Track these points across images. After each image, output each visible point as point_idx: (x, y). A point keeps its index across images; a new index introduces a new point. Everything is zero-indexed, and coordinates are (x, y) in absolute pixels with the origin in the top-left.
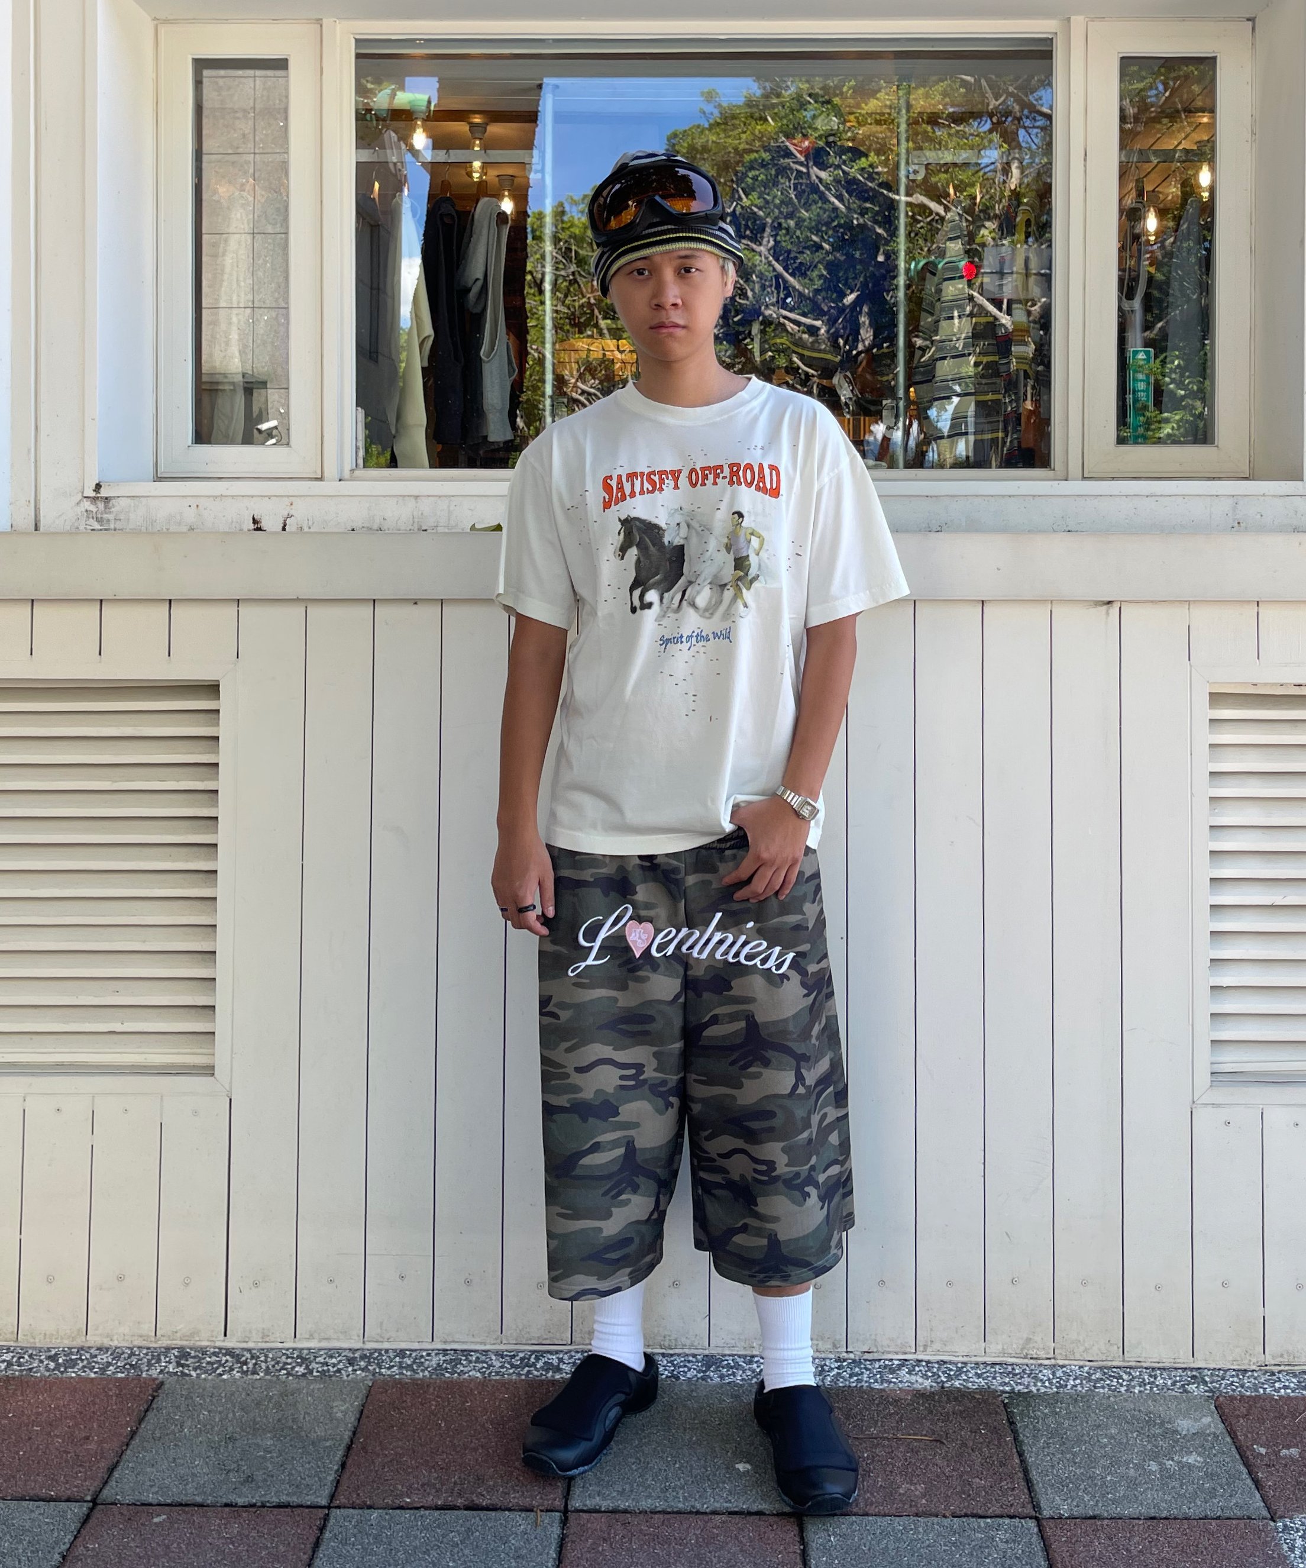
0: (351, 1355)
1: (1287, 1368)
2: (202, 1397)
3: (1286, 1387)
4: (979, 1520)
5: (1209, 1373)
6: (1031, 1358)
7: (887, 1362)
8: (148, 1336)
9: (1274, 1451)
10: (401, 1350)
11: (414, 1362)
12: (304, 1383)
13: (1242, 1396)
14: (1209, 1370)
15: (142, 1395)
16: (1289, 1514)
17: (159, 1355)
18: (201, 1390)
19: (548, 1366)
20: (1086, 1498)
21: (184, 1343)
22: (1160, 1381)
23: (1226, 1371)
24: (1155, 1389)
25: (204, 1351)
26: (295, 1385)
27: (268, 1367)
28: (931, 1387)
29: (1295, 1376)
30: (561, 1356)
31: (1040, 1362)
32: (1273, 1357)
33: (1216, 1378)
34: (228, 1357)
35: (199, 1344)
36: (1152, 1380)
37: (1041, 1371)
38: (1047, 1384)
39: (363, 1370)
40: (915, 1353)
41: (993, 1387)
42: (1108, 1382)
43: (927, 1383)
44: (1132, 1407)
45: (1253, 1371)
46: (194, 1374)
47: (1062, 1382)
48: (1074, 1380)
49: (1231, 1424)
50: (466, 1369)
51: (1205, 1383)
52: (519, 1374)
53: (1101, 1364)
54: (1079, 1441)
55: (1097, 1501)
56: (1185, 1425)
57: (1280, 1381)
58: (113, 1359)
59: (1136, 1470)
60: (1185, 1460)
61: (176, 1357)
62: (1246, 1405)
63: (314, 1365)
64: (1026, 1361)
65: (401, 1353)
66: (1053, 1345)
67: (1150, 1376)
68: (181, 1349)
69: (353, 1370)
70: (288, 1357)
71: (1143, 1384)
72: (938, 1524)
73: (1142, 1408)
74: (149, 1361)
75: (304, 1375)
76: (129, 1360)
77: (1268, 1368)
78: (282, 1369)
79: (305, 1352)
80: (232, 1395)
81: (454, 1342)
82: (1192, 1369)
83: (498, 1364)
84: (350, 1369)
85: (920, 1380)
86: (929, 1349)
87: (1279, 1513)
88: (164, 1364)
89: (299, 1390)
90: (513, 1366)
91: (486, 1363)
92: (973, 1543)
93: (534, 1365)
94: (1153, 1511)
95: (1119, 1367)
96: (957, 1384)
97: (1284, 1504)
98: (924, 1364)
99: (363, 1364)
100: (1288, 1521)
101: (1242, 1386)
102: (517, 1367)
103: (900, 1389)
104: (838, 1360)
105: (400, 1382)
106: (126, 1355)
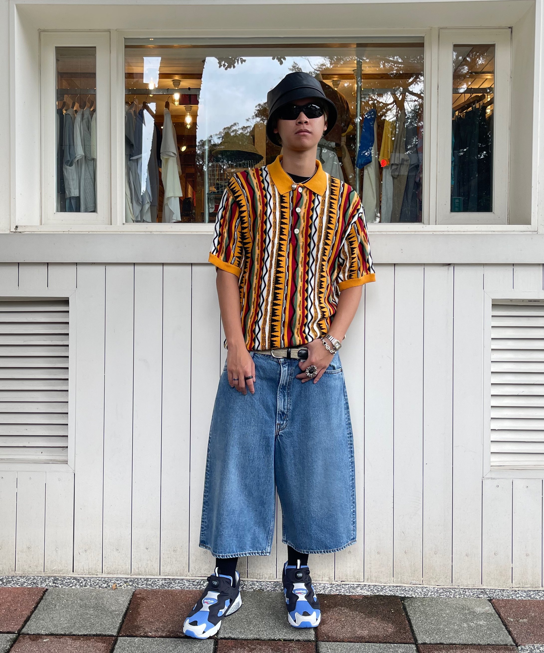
0: (125, 580)
1: (522, 589)
2: (64, 595)
3: (521, 596)
4: (391, 644)
5: (488, 590)
6: (413, 584)
8: (41, 572)
9: (517, 620)
10: (147, 579)
11: (152, 583)
12: (106, 590)
13: (503, 600)
14: (488, 589)
15: (38, 594)
16: (524, 644)
17: (45, 579)
18: (63, 593)
20: (437, 637)
21: (56, 575)
22: (467, 593)
23: (495, 590)
24: (466, 596)
25: (64, 578)
26: (103, 591)
27: (91, 584)
28: (370, 594)
29: (525, 592)
31: (416, 585)
32: (516, 584)
33: (491, 593)
34: (74, 580)
35: (62, 575)
36: (464, 593)
37: (417, 589)
38: (419, 594)
39: (131, 586)
40: (364, 581)
41: (396, 595)
42: (446, 593)
43: (369, 593)
44: (456, 603)
45: (507, 590)
46: (60, 586)
47: (426, 593)
48: (431, 593)
49: (498, 610)
50: (174, 586)
51: (487, 594)
52: (196, 588)
53: (442, 587)
54: (433, 615)
55: (442, 638)
56: (478, 610)
57: (518, 593)
58: (26, 581)
59: (458, 627)
60: (478, 623)
61: (53, 580)
62: (504, 603)
63: (110, 583)
64: (411, 585)
66: (422, 579)
67: (463, 591)
68: (55, 577)
69: (127, 586)
70: (99, 581)
71: (460, 594)
72: (374, 645)
73: (460, 604)
74: (41, 581)
75: (106, 587)
76: (33, 581)
77: (514, 588)
78: (96, 585)
79: (107, 579)
80: (76, 594)
81: (169, 575)
82: (481, 589)
83: (187, 584)
85: (366, 592)
86: (369, 580)
87: (519, 644)
88: (47, 583)
89: (105, 593)
90: (193, 585)
91: (182, 583)
94: (465, 642)
95: (450, 588)
96: (381, 594)
97: (521, 640)
98: (367, 586)
99: (131, 583)
100: (523, 647)
101: (503, 596)
102: (195, 585)
103: (357, 595)
104: (331, 584)
105: (146, 590)
106: (32, 579)
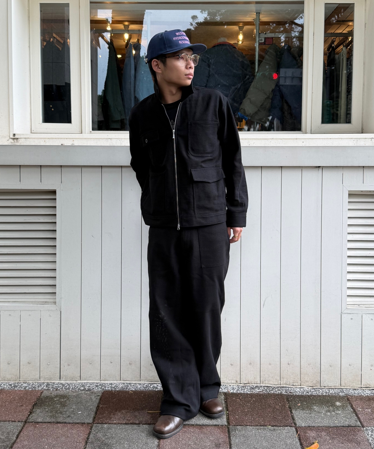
0: (97, 384)
1: (368, 389)
3: (367, 394)
4: (279, 427)
6: (294, 386)
7: (252, 386)
8: (37, 379)
9: (363, 410)
10: (111, 383)
11: (115, 386)
12: (83, 392)
13: (354, 396)
14: (345, 389)
15: (37, 395)
16: (367, 425)
17: (41, 384)
19: (154, 387)
20: (309, 422)
21: (48, 381)
23: (350, 389)
24: (329, 394)
25: (54, 383)
26: (81, 392)
27: (73, 388)
28: (265, 393)
29: (370, 391)
30: (158, 384)
31: (296, 387)
32: (364, 385)
33: (347, 391)
34: (61, 385)
35: (52, 381)
36: (328, 391)
37: (296, 389)
38: (298, 392)
39: (100, 388)
40: (260, 384)
41: (283, 393)
42: (316, 392)
43: (263, 392)
45: (357, 389)
46: (51, 389)
47: (302, 392)
48: (306, 391)
50: (130, 388)
51: (344, 392)
52: (145, 389)
53: (314, 387)
55: (313, 423)
57: (366, 392)
58: (28, 385)
59: (324, 415)
60: (338, 412)
61: (46, 385)
62: (356, 398)
63: (86, 387)
64: (291, 386)
65: (111, 384)
66: (300, 382)
67: (328, 390)
68: (48, 383)
69: (98, 389)
70: (78, 385)
71: (326, 393)
74: (38, 386)
75: (83, 390)
76: (32, 386)
77: (362, 389)
78: (77, 388)
79: (83, 383)
81: (127, 381)
82: (340, 389)
83: (139, 387)
84: (97, 388)
85: (261, 391)
86: (264, 383)
87: (365, 426)
88: (42, 387)
89: (82, 394)
90: (143, 387)
91: (136, 386)
92: (277, 433)
93: (150, 387)
94: (328, 425)
95: (319, 388)
96: (272, 392)
97: (366, 423)
98: (263, 387)
100: (367, 428)
101: (355, 393)
102: (145, 387)
103: (255, 393)
104: (238, 386)
105: (111, 391)
106: (32, 384)
